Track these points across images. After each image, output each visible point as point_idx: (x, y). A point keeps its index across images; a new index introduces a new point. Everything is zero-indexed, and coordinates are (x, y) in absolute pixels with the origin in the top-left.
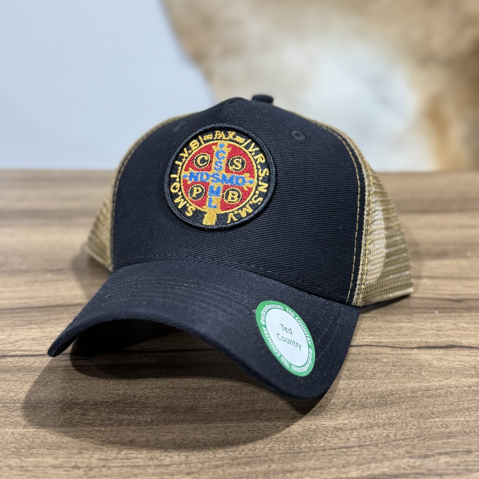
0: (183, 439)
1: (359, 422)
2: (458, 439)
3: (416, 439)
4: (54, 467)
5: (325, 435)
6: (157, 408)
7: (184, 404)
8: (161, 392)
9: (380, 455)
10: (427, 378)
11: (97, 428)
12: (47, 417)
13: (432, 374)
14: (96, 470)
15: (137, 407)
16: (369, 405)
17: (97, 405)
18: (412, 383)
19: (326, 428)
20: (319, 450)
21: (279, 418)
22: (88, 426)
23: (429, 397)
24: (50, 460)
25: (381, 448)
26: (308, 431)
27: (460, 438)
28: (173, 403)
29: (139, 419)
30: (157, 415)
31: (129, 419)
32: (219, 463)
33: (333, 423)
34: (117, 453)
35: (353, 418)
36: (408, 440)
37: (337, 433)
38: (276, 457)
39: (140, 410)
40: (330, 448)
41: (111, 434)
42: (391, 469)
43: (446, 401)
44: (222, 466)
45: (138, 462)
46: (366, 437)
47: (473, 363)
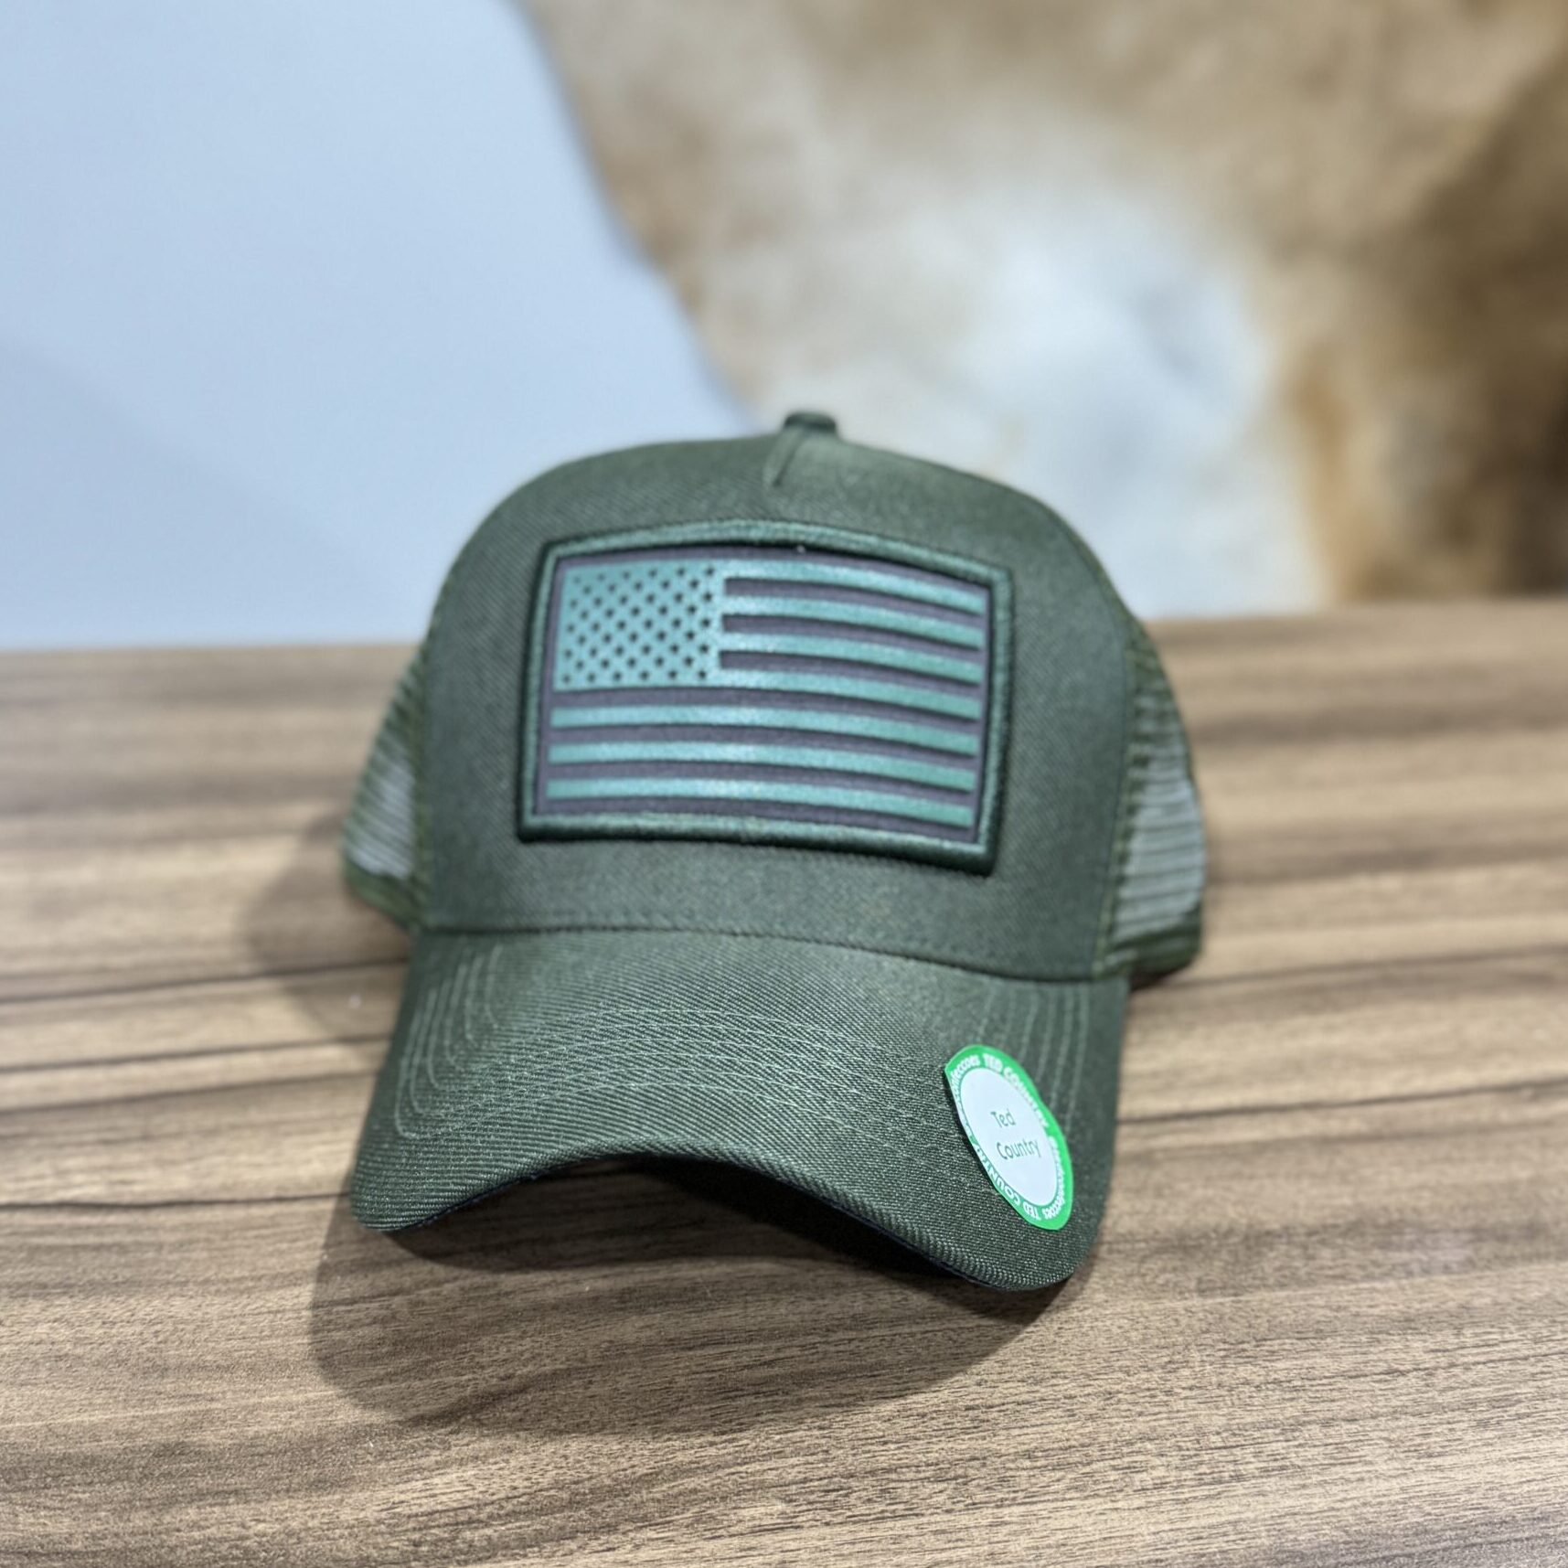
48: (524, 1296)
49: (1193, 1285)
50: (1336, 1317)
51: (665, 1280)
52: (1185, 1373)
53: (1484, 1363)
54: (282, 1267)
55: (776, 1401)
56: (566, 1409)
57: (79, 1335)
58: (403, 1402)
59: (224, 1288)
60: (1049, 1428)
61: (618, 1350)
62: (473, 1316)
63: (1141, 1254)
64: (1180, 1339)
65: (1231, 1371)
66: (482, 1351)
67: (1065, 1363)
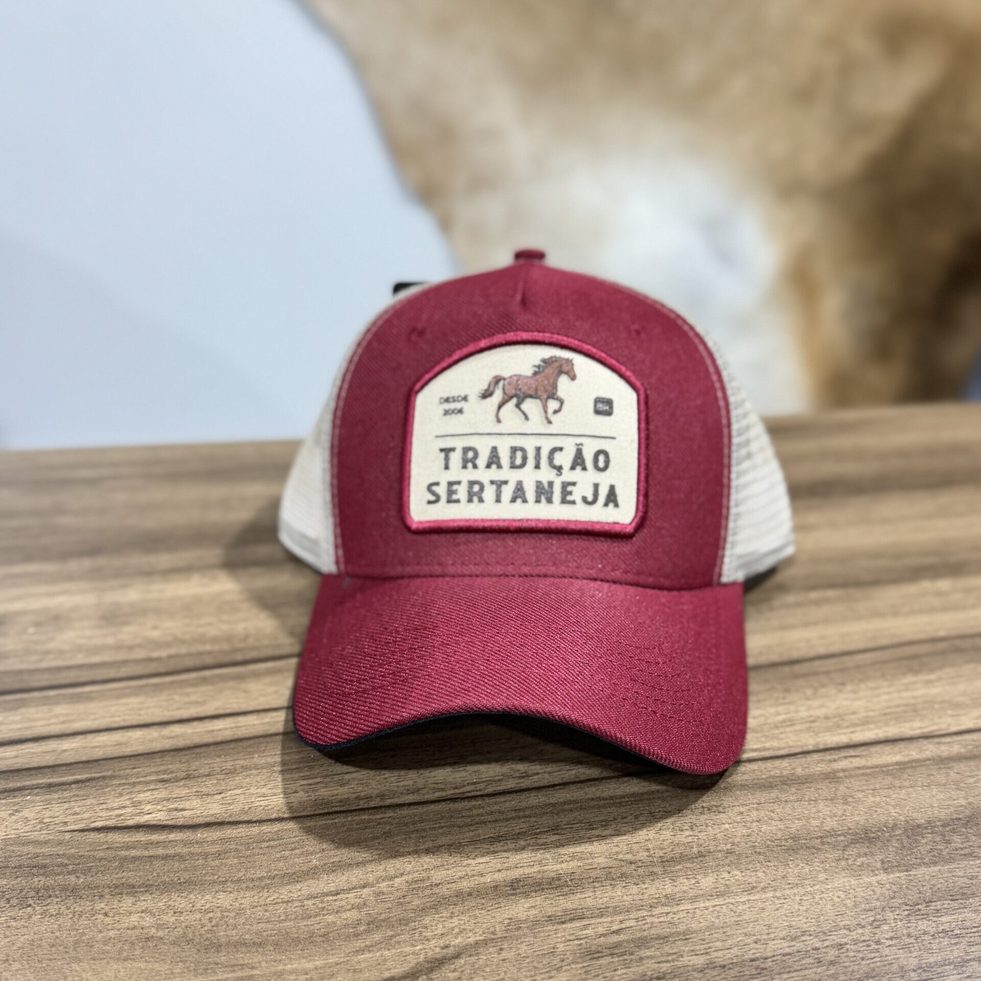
48: (448, 886)
49: (879, 865)
50: (972, 883)
51: (539, 872)
52: (886, 928)
54: (288, 869)
55: (626, 960)
56: (488, 969)
57: (159, 922)
58: (379, 967)
59: (251, 885)
60: (807, 972)
61: (515, 925)
62: (416, 902)
63: (842, 844)
64: (878, 904)
65: (915, 925)
66: (426, 928)
67: (808, 924)
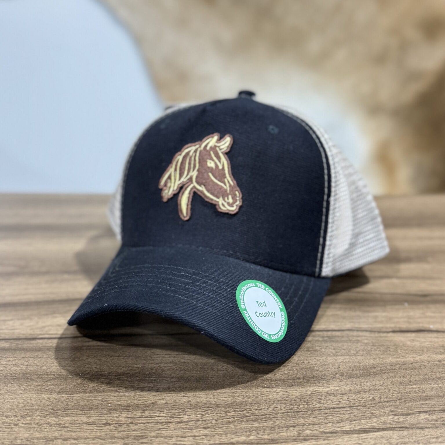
0: (197, 402)
1: (347, 388)
2: (434, 401)
3: (398, 401)
4: (88, 424)
5: (319, 398)
6: (172, 378)
7: (195, 375)
8: (174, 365)
9: (368, 413)
10: (403, 355)
11: (122, 394)
12: (77, 385)
13: (407, 352)
14: (125, 426)
15: (154, 377)
16: (355, 375)
17: (120, 376)
18: (391, 358)
19: (320, 393)
20: (316, 410)
21: (279, 385)
22: (114, 392)
23: (406, 369)
24: (84, 419)
25: (369, 408)
26: (304, 395)
27: (437, 400)
28: (186, 374)
29: (158, 386)
30: (173, 383)
31: (149, 386)
32: (231, 420)
33: (325, 390)
34: (142, 413)
35: (342, 386)
36: (391, 402)
37: (330, 397)
38: (279, 415)
39: (157, 379)
40: (325, 408)
41: (135, 398)
42: (378, 424)
43: (420, 372)
44: (234, 422)
45: (161, 420)
46: (355, 400)
47: (441, 344)
53: (144, 423)
